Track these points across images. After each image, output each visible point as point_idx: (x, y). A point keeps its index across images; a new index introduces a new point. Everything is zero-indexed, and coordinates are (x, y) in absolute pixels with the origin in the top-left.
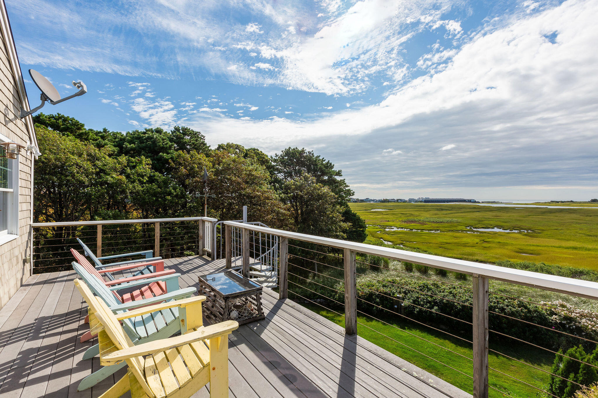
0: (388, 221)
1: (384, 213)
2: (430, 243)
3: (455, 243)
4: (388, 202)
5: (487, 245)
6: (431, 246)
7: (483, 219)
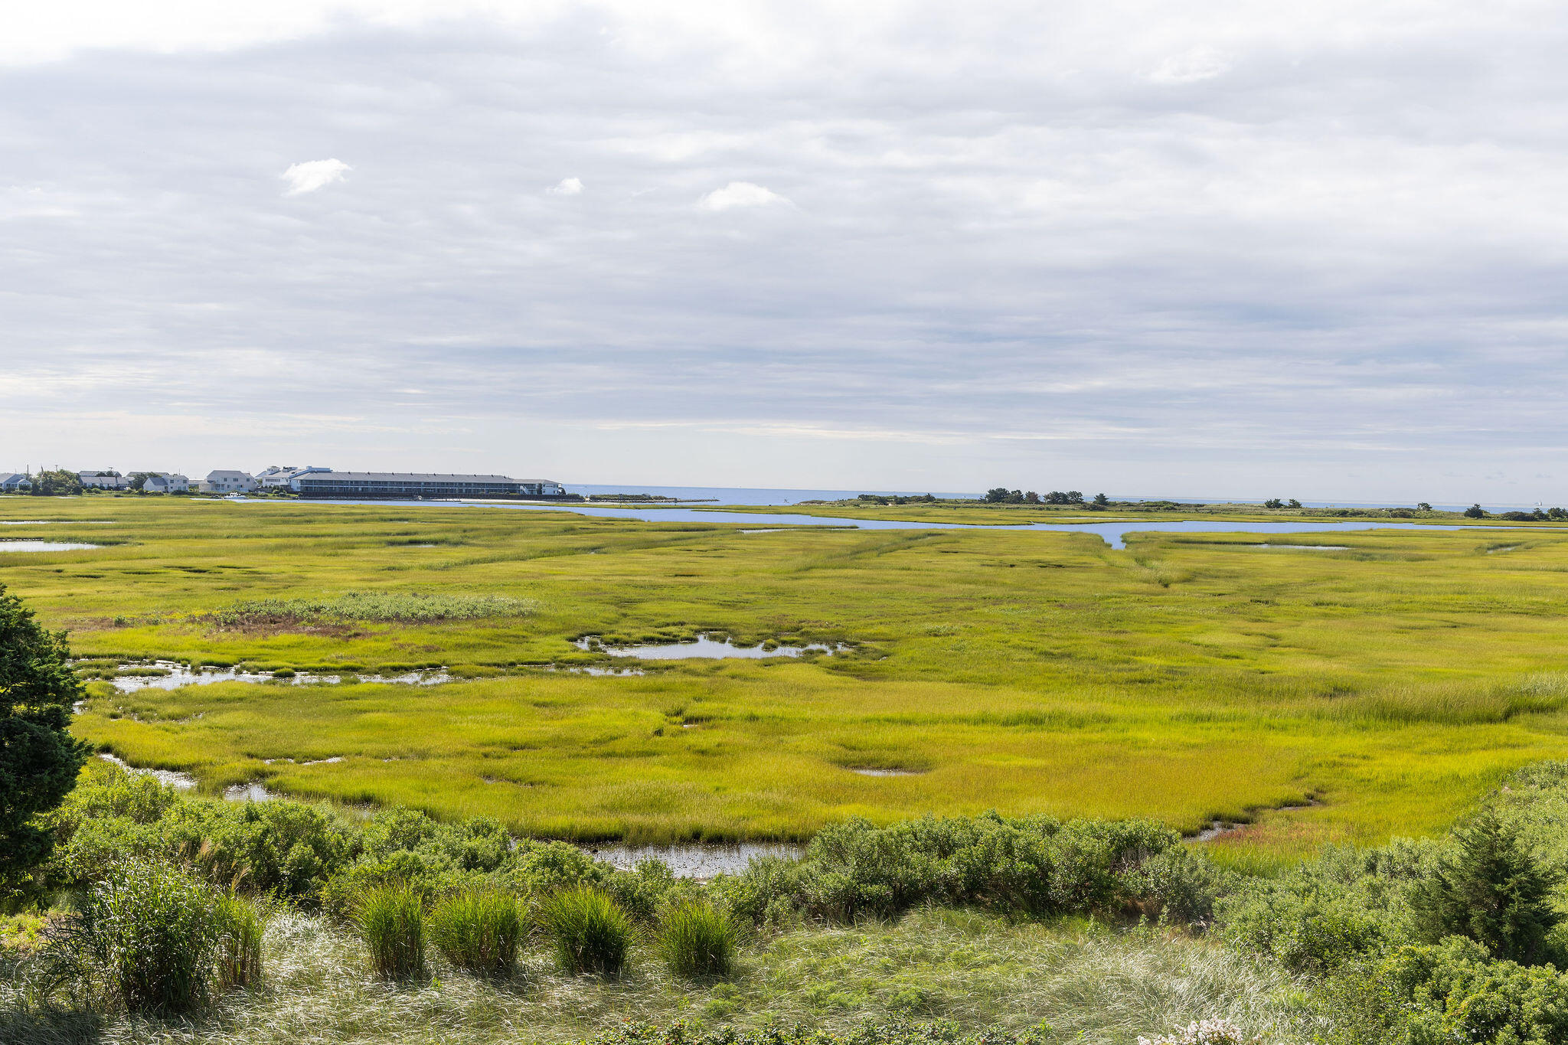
0: (120, 623)
1: (70, 569)
2: (423, 755)
3: (556, 742)
4: (78, 491)
5: (706, 738)
6: (436, 777)
7: (632, 594)
